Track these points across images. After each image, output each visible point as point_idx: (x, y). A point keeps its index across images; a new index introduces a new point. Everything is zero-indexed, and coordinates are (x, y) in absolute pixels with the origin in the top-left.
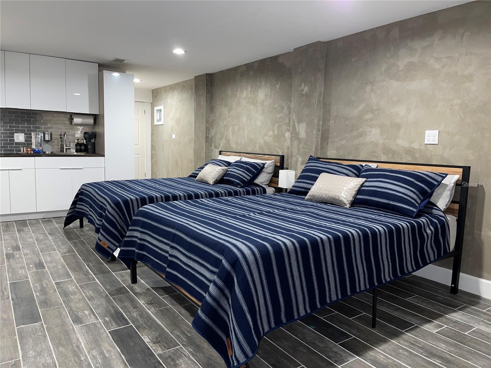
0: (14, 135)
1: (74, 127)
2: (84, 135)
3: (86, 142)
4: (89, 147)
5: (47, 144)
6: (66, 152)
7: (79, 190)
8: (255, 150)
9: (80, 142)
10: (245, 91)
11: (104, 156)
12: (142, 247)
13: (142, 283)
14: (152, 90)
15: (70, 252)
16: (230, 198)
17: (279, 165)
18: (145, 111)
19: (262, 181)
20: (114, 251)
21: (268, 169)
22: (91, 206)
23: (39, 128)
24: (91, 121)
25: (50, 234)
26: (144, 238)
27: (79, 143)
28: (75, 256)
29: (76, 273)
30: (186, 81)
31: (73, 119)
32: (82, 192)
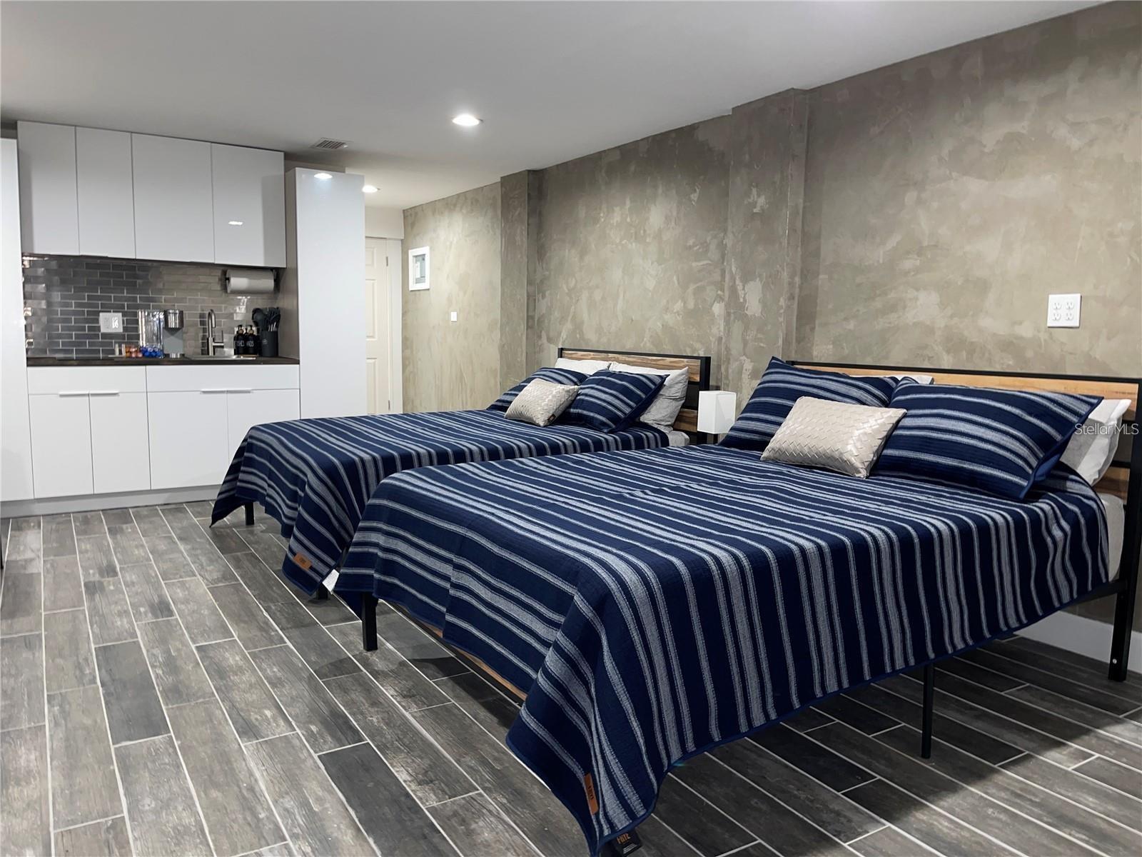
0: (99, 315)
1: (232, 297)
2: (253, 315)
3: (258, 330)
4: (265, 342)
5: (172, 338)
6: (214, 354)
7: (245, 440)
8: (642, 345)
9: (245, 332)
10: (617, 209)
11: (297, 362)
12: (389, 567)
13: (389, 650)
14: (404, 210)
15: (226, 580)
16: (585, 457)
17: (698, 379)
18: (387, 258)
19: (658, 417)
20: (324, 577)
21: (673, 389)
22: (271, 476)
23: (153, 300)
24: (268, 283)
25: (180, 539)
26: (393, 547)
27: (242, 334)
28: (237, 588)
29: (242, 625)
30: (482, 188)
31: (228, 279)
32: (251, 445)
